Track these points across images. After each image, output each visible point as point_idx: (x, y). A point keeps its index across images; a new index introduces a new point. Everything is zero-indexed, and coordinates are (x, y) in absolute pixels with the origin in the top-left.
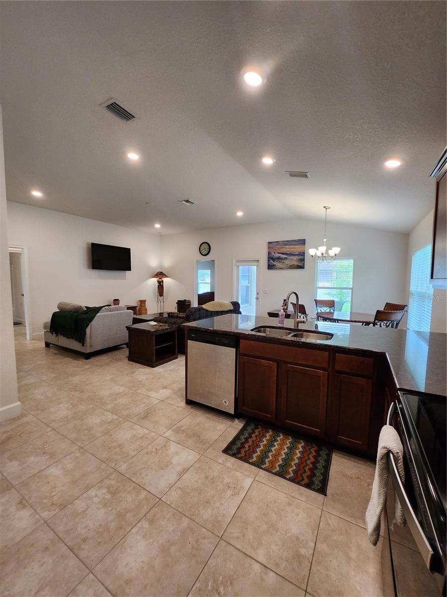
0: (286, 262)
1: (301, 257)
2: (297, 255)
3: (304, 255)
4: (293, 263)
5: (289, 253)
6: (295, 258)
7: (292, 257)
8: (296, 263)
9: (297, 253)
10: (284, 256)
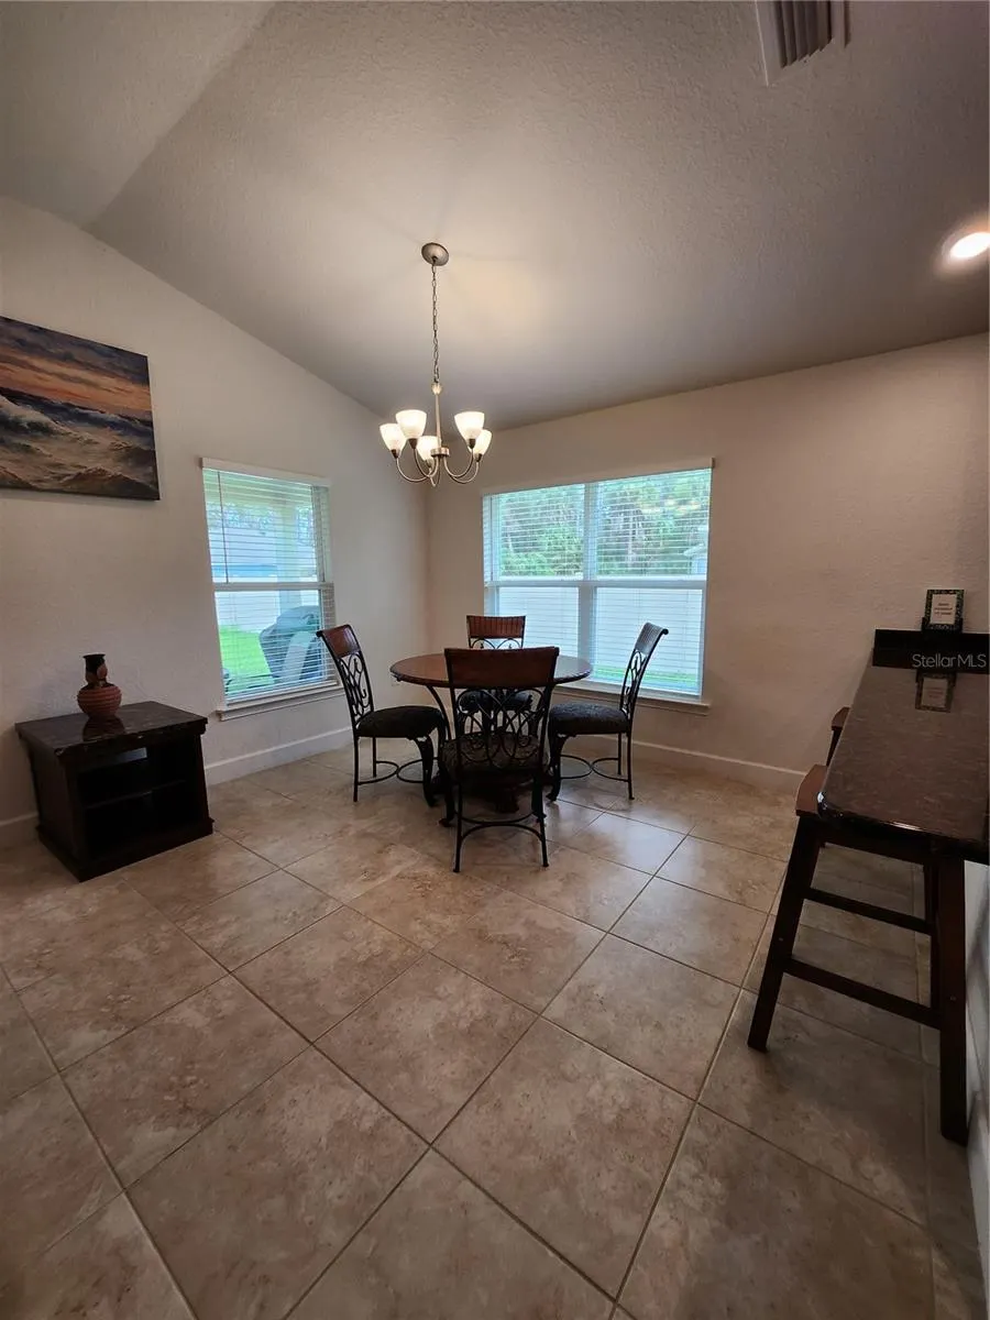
0: (47, 449)
1: (135, 442)
2: (113, 425)
3: (151, 435)
4: (92, 464)
5: (59, 400)
6: (105, 439)
7: (85, 432)
8: (115, 469)
9: (111, 416)
10: (31, 415)
